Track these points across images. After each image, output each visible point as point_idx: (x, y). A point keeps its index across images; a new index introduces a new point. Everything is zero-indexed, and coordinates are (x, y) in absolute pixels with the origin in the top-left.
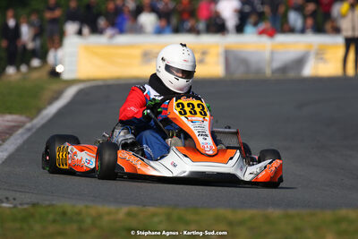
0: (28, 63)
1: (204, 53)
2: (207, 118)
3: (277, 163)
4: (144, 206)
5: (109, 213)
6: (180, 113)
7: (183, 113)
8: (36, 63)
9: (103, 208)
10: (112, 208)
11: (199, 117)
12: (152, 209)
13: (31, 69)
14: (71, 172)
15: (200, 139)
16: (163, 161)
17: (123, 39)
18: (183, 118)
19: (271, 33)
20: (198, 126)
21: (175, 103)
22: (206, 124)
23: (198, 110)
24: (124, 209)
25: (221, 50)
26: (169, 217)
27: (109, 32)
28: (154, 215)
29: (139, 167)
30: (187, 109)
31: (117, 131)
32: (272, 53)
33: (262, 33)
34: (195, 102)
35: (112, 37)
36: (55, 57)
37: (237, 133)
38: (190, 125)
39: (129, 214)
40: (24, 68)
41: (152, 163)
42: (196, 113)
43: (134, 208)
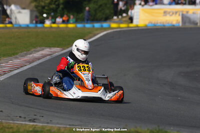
0: (122, 15)
2: (91, 72)
3: (121, 92)
6: (79, 70)
7: (80, 70)
8: (124, 15)
11: (87, 72)
13: (123, 17)
14: (33, 95)
15: (86, 82)
16: (70, 92)
18: (80, 72)
20: (86, 76)
21: (77, 66)
22: (90, 75)
23: (87, 69)
29: (59, 94)
30: (82, 69)
31: (54, 77)
34: (86, 65)
36: (131, 13)
37: (107, 78)
38: (83, 75)
40: (120, 17)
41: (65, 92)
42: (86, 70)
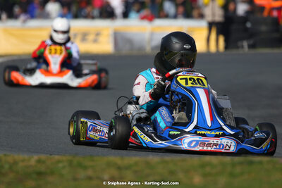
1: (98, 34)
4: (51, 155)
5: (23, 161)
9: (19, 157)
10: (26, 157)
12: (57, 157)
17: (34, 23)
19: (150, 18)
24: (35, 157)
25: (111, 32)
26: (71, 163)
27: (22, 17)
28: (59, 161)
32: (152, 34)
33: (143, 18)
35: (25, 21)
39: (39, 161)
43: (43, 157)
